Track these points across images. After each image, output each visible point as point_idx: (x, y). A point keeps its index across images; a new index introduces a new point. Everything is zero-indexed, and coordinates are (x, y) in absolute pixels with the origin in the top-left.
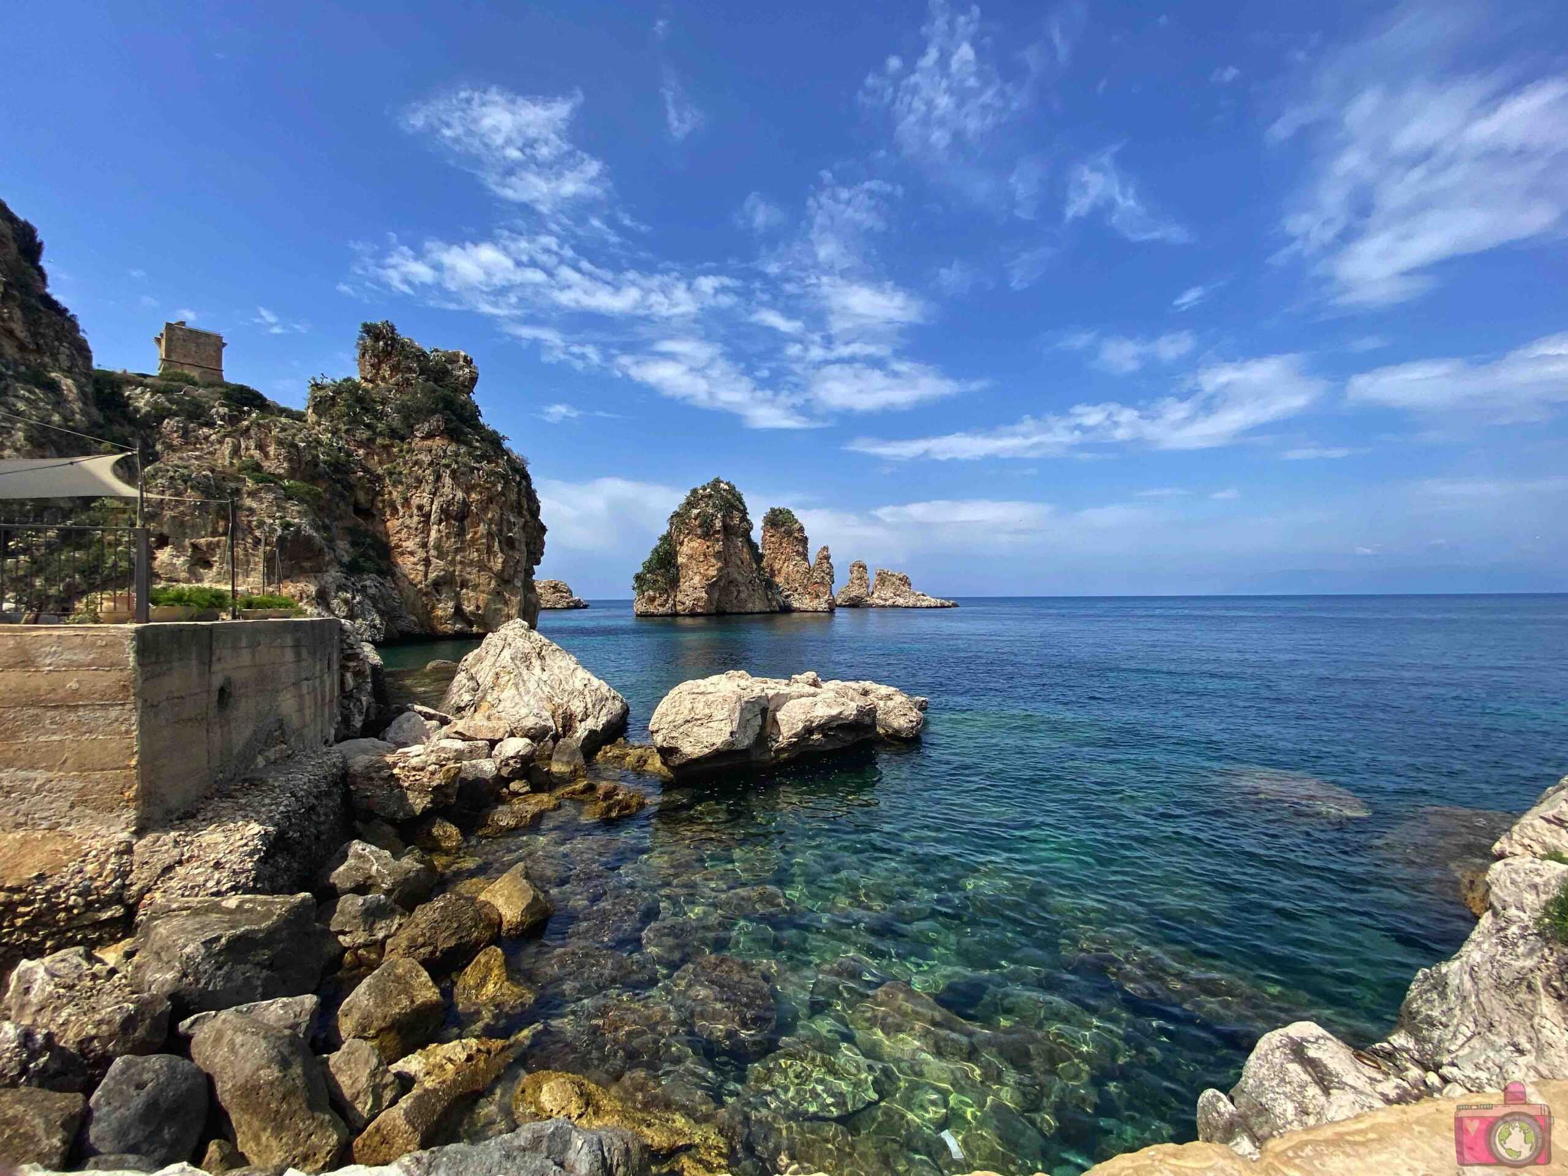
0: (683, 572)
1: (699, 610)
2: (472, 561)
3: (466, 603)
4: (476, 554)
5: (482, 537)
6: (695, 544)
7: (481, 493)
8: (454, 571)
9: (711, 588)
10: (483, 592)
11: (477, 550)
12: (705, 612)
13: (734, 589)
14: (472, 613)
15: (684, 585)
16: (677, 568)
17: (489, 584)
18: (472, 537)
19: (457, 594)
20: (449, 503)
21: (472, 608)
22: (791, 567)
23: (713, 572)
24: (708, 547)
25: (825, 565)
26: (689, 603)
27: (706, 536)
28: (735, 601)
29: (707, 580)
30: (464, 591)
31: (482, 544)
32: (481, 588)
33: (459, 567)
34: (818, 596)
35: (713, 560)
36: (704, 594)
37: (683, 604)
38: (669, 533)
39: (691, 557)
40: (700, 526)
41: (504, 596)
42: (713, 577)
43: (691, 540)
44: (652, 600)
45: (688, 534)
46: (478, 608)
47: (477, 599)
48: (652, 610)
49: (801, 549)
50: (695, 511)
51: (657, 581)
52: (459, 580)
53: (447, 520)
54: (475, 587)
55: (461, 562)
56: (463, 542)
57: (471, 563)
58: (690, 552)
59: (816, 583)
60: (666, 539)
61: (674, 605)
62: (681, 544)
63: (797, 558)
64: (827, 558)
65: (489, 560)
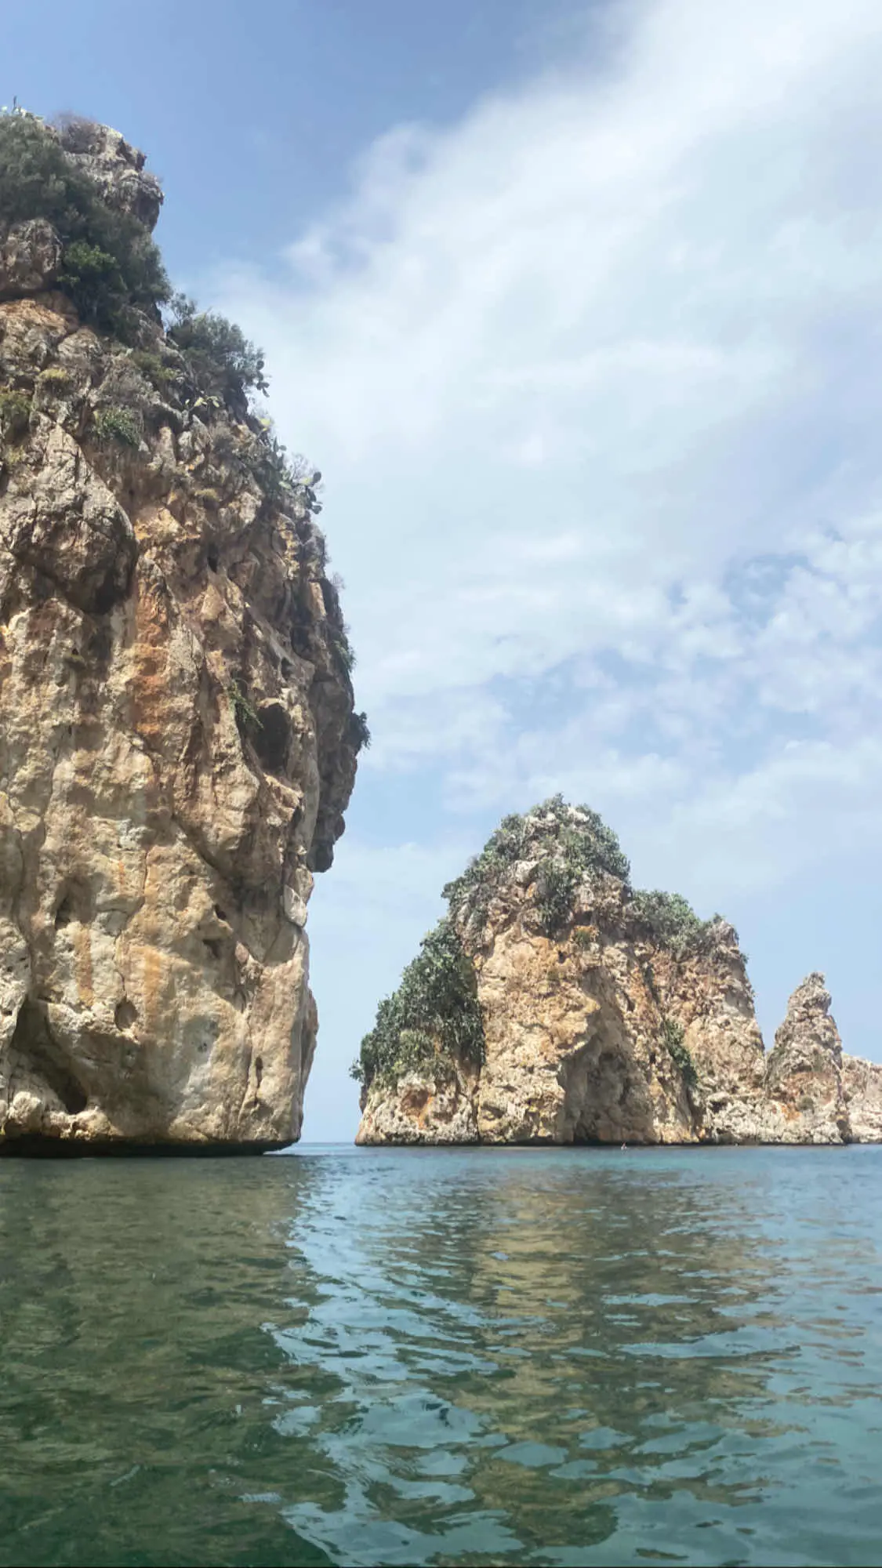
0: (495, 1024)
1: (543, 1133)
2: (122, 791)
3: (71, 989)
4: (141, 762)
5: (176, 685)
6: (524, 950)
7: (180, 515)
8: (41, 831)
9: (571, 1068)
10: (154, 937)
11: (151, 745)
12: (557, 1135)
13: (613, 1076)
14: (93, 1036)
15: (497, 1063)
16: (477, 1010)
17: (182, 902)
18: (135, 685)
19: (41, 942)
20: (60, 522)
21: (100, 1011)
22: (714, 1030)
23: (576, 1024)
24: (562, 957)
25: (820, 1023)
26: (515, 1111)
27: (553, 928)
28: (618, 1112)
29: (564, 1045)
30: (72, 929)
31: (177, 716)
32: (145, 918)
33: (61, 817)
34: (807, 1105)
35: (576, 992)
36: (555, 1087)
37: (498, 1113)
38: (450, 926)
39: (515, 985)
40: (539, 902)
41: (236, 965)
42: (579, 1036)
43: (514, 940)
44: (417, 1100)
45: (507, 923)
46: (124, 1010)
47: (124, 972)
48: (417, 1128)
49: (737, 984)
50: (525, 866)
51: (428, 1050)
52: (54, 875)
53: (39, 600)
54: (121, 913)
55: (76, 795)
56: (91, 703)
57: (118, 802)
58: (510, 971)
59: (801, 1068)
60: (445, 940)
61: (473, 1115)
62: (486, 950)
63: (727, 1007)
64: (822, 1003)
65: (193, 795)
